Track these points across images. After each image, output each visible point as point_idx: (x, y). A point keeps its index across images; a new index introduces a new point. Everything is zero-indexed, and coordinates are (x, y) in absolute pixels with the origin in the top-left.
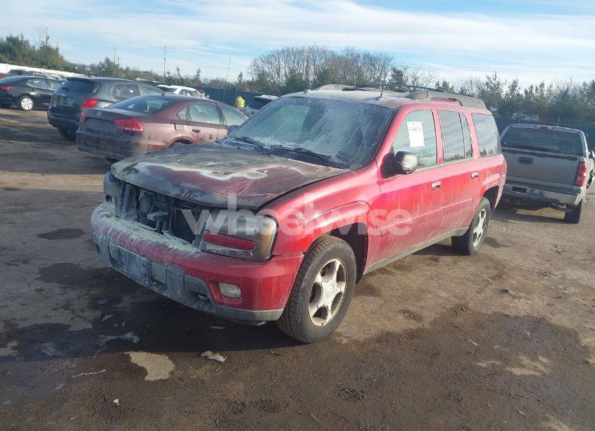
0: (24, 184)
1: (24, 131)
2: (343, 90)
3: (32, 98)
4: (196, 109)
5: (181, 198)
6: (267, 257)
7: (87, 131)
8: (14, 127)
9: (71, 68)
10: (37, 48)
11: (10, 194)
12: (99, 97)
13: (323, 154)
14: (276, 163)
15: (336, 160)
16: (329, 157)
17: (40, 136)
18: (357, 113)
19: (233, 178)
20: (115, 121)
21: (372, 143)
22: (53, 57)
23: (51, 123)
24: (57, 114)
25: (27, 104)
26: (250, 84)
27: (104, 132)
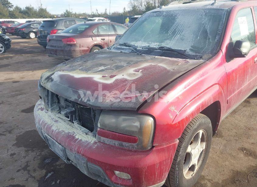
0: (22, 78)
1: (29, 49)
2: (183, 3)
3: (34, 32)
4: (103, 28)
5: (79, 102)
6: (149, 148)
7: (50, 46)
8: (25, 47)
9: (53, 17)
10: (38, 10)
11: (15, 84)
12: (58, 28)
13: (180, 49)
14: (146, 61)
15: (191, 53)
16: (185, 51)
17: (36, 50)
18: (200, 16)
19: (116, 80)
20: (62, 40)
21: (215, 37)
22: (45, 12)
23: (39, 44)
24: (41, 39)
25: (32, 35)
26: (129, 12)
27: (58, 46)
